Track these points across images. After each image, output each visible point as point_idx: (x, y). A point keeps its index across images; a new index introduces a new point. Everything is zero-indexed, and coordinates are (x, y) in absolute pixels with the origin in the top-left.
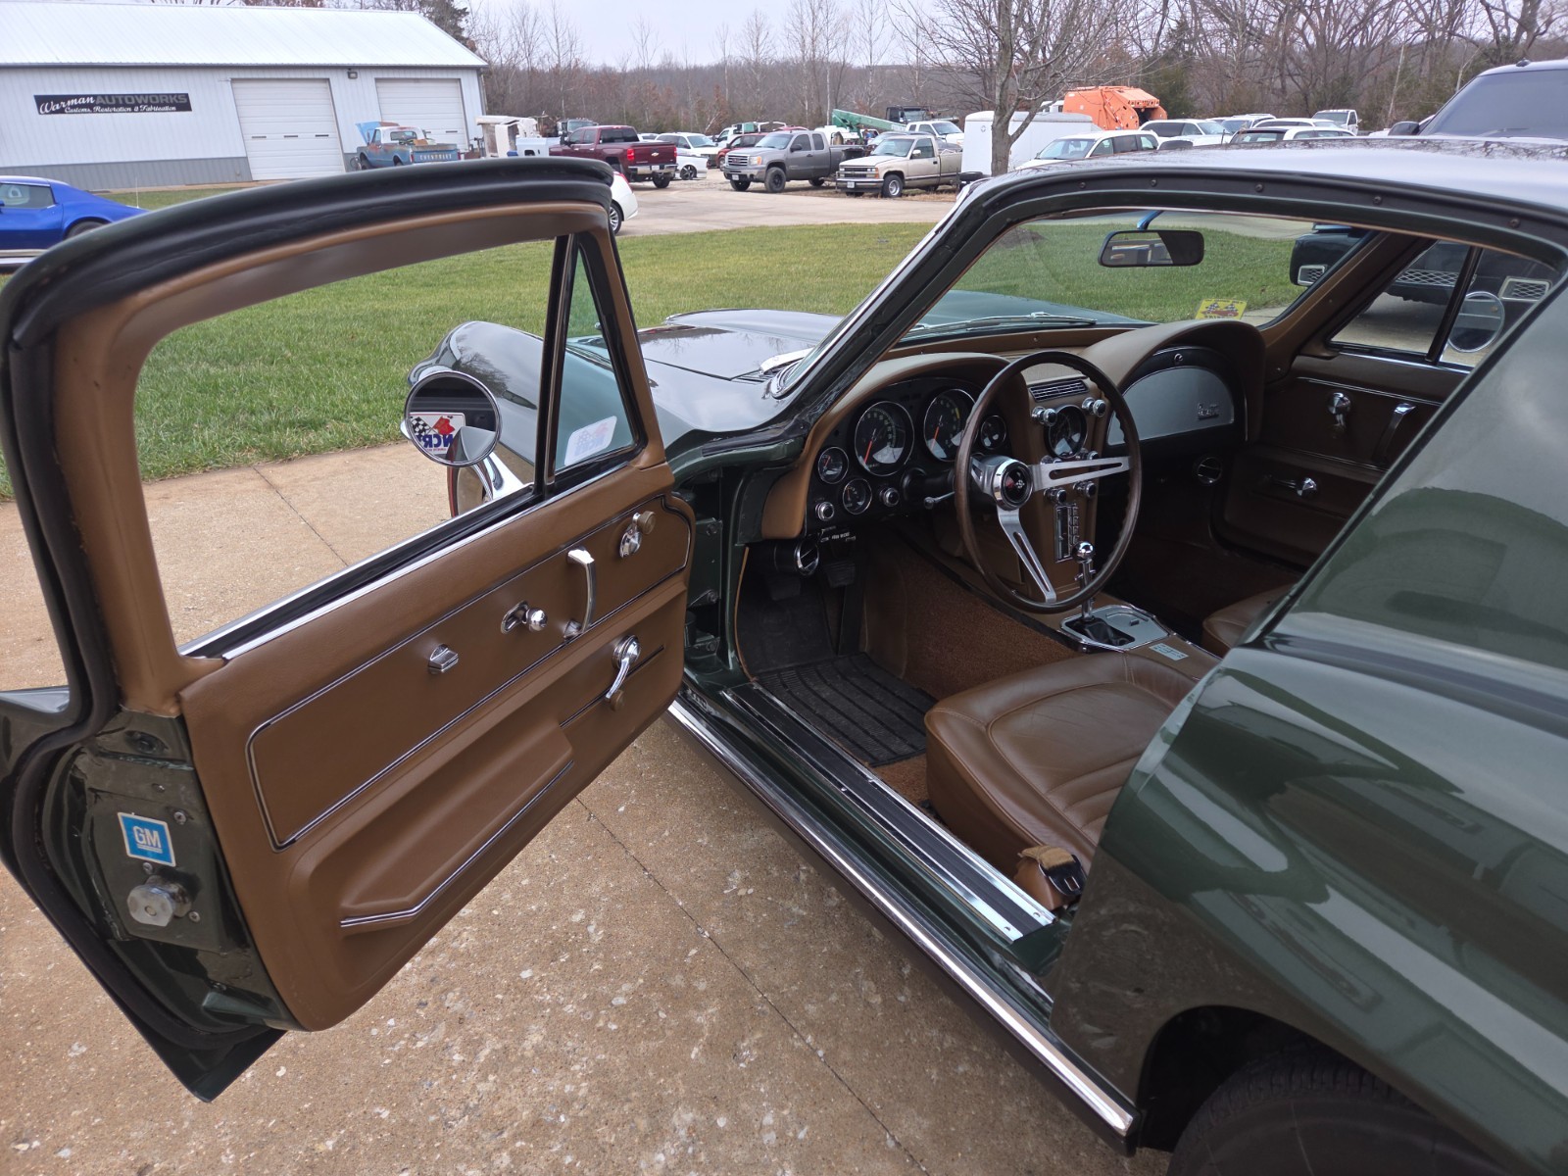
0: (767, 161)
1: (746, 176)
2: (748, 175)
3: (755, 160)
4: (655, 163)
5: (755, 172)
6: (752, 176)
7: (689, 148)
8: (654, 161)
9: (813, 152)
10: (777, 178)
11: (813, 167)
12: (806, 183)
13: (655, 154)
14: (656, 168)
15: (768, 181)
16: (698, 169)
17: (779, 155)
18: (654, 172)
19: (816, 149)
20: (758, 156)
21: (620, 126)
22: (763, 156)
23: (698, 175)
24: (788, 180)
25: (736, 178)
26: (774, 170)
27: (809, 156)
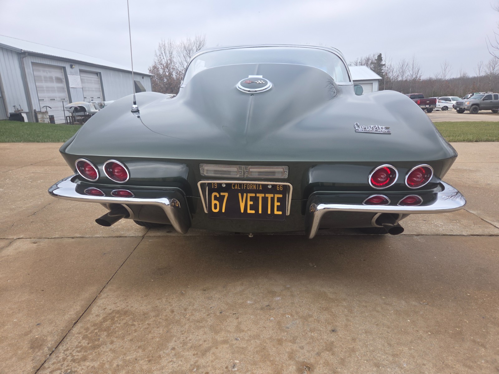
0: (471, 103)
1: (462, 108)
2: (463, 108)
3: (467, 103)
4: (427, 105)
5: (466, 107)
6: (464, 108)
7: (451, 101)
8: (428, 104)
9: (493, 100)
10: (475, 109)
11: (492, 106)
12: (490, 111)
13: (428, 102)
14: (428, 106)
15: (471, 110)
16: (449, 107)
17: (477, 101)
18: (427, 108)
19: (495, 99)
20: (467, 102)
21: (418, 94)
22: (470, 102)
23: (449, 109)
24: (481, 110)
25: (458, 109)
26: (474, 106)
27: (491, 102)
